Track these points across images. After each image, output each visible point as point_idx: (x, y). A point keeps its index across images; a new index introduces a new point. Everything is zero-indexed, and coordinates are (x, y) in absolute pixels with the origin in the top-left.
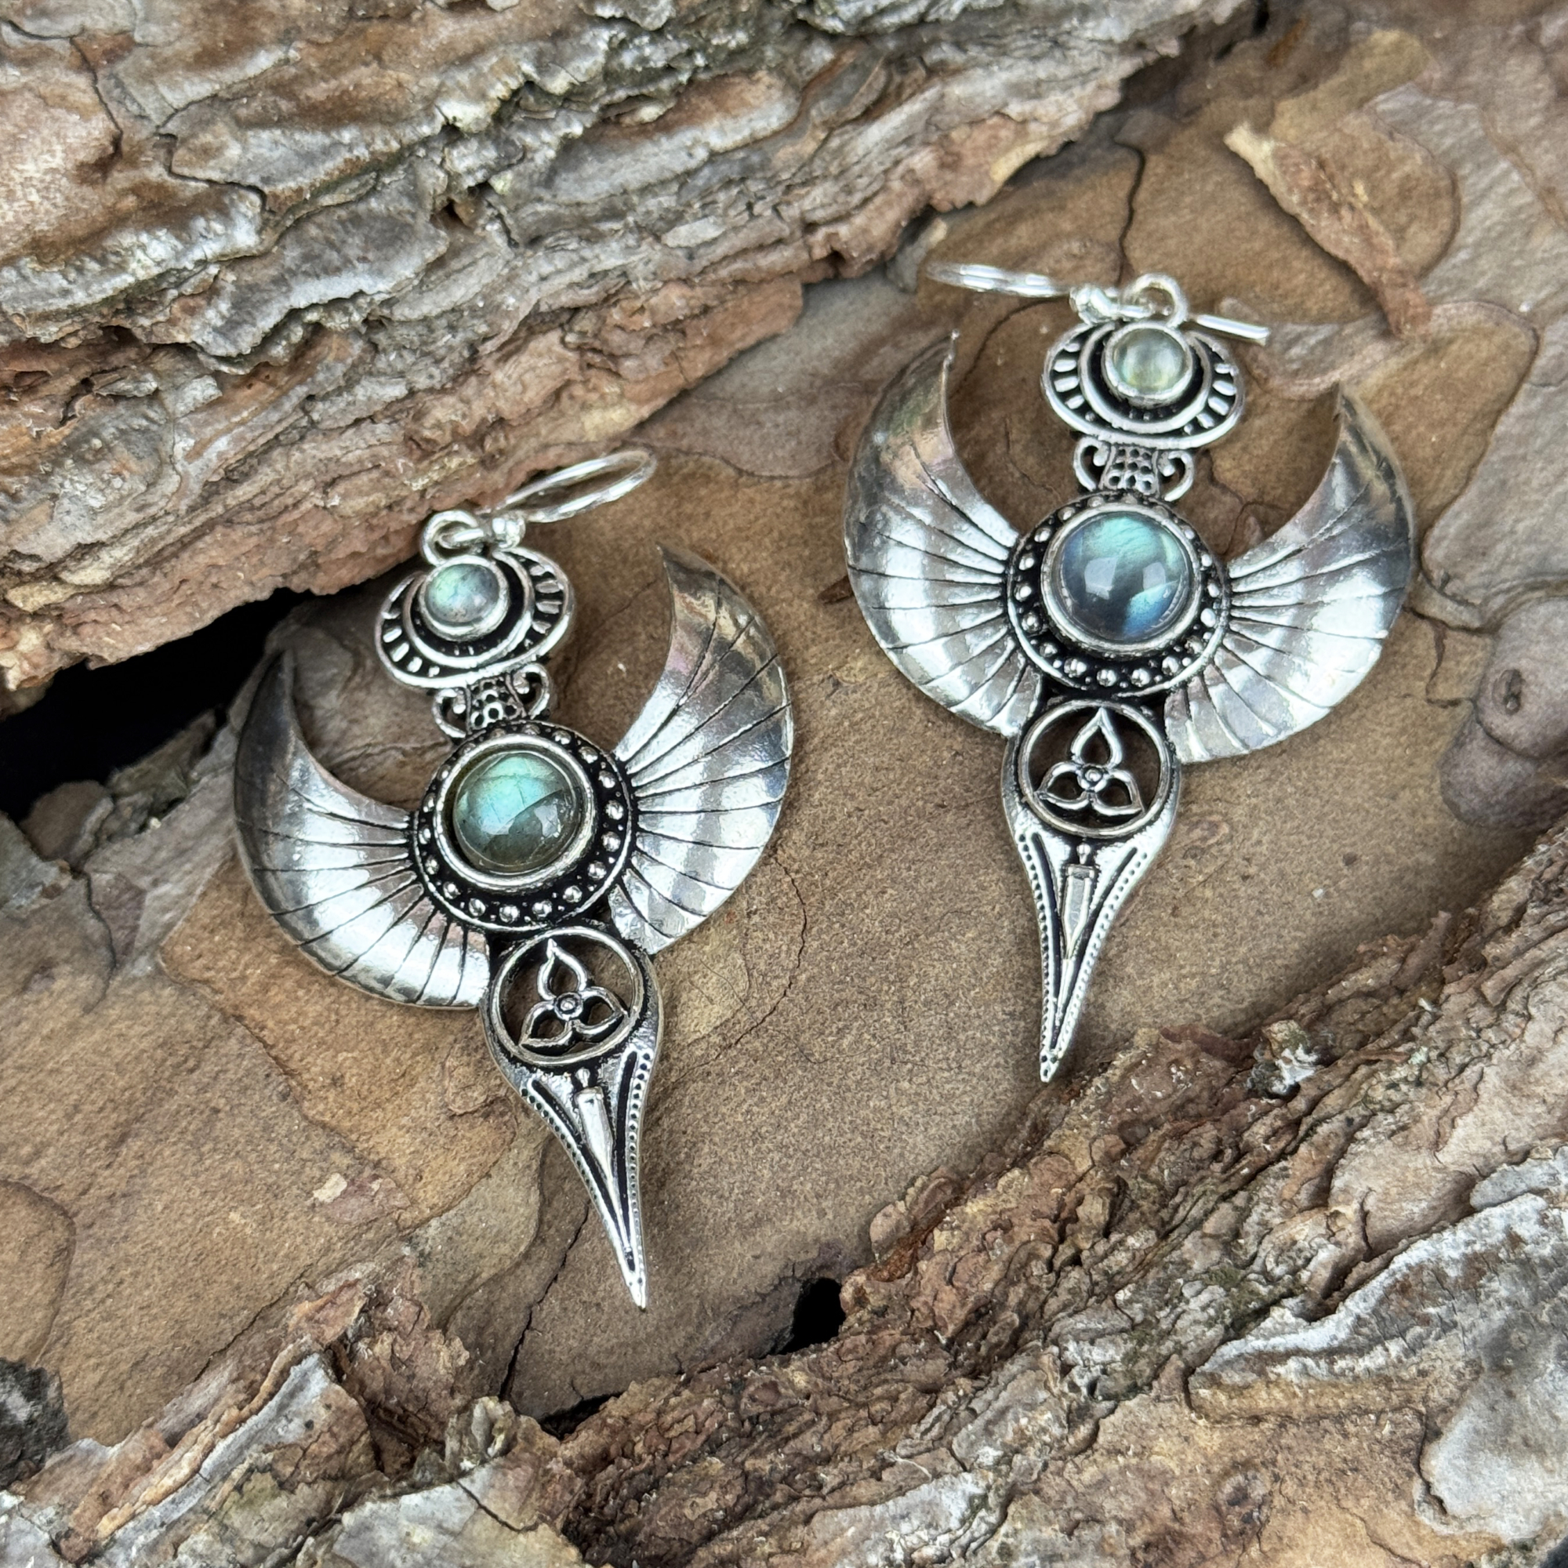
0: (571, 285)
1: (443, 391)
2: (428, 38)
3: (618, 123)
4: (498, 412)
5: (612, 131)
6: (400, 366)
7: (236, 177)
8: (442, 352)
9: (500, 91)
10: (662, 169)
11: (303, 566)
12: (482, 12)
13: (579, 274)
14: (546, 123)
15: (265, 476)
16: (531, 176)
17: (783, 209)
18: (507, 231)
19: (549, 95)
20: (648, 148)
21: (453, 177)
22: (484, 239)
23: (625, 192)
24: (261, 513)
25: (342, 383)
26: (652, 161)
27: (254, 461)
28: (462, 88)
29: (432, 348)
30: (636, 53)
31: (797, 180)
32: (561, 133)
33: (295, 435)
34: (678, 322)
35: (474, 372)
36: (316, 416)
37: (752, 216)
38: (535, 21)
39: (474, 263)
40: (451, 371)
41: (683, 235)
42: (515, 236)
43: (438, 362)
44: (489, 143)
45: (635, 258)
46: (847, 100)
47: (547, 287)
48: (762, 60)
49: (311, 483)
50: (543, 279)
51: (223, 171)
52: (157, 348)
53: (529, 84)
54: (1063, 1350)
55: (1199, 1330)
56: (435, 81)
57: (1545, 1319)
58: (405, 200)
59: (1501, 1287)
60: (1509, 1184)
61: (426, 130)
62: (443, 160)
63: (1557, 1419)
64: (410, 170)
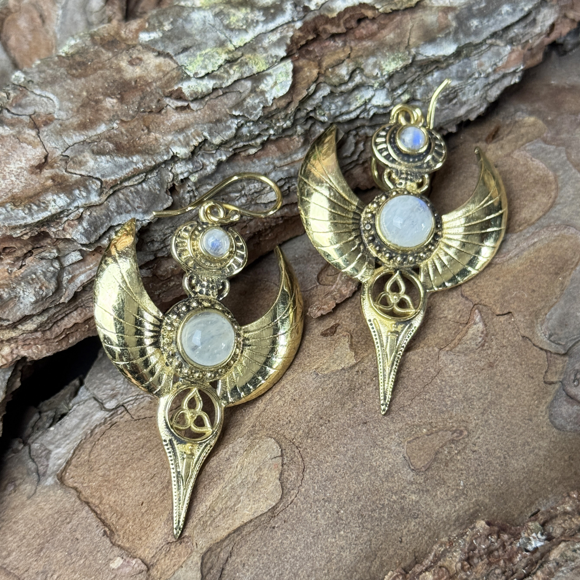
2: (168, 120)
3: (240, 155)
5: (238, 158)
7: (91, 174)
9: (195, 143)
12: (189, 111)
14: (212, 155)
16: (205, 175)
19: (213, 144)
20: (251, 165)
28: (180, 141)
30: (247, 129)
32: (218, 159)
37: (290, 192)
38: (210, 116)
41: (263, 199)
44: (190, 163)
51: (86, 171)
52: (59, 240)
53: (206, 140)
56: (169, 138)
58: (156, 184)
61: (165, 158)
62: (172, 168)
64: (159, 172)
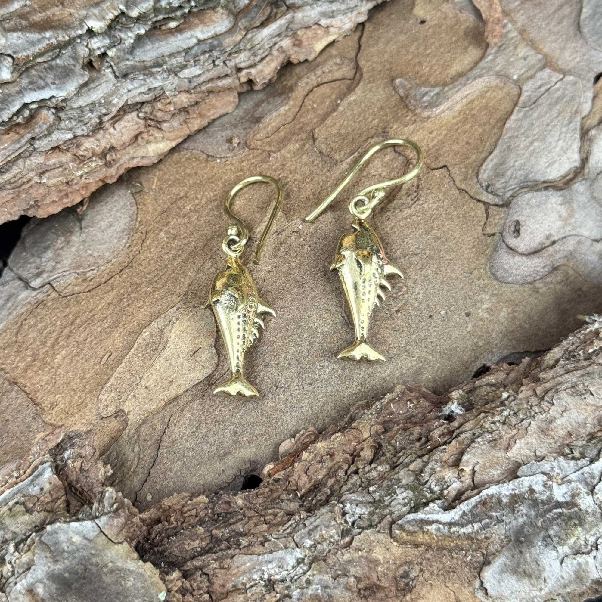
0: (140, 94)
1: (88, 136)
3: (160, 29)
4: (111, 144)
6: (70, 126)
7: (3, 51)
8: (87, 121)
9: (110, 16)
10: (178, 47)
11: (32, 206)
13: (144, 89)
14: (130, 29)
15: (15, 170)
16: (123, 50)
17: (228, 62)
18: (114, 72)
19: (131, 18)
20: (172, 39)
21: (91, 51)
22: (104, 75)
23: (163, 56)
24: (13, 185)
25: (46, 133)
26: (174, 44)
27: (11, 164)
28: (95, 15)
29: (83, 119)
30: (167, 1)
31: (234, 51)
32: (136, 33)
33: (27, 154)
34: (185, 108)
35: (101, 128)
36: (36, 146)
37: (215, 65)
39: (100, 84)
40: (91, 128)
41: (186, 73)
42: (117, 74)
43: (85, 124)
44: (106, 37)
45: (167, 82)
46: (254, 19)
47: (130, 94)
48: (219, 3)
49: (34, 173)
50: (129, 91)
53: (123, 13)
54: (344, 506)
55: (400, 507)
56: (84, 12)
57: (539, 524)
58: (71, 60)
59: (523, 509)
60: (534, 468)
61: (80, 32)
62: (88, 44)
63: (538, 565)
64: (74, 48)
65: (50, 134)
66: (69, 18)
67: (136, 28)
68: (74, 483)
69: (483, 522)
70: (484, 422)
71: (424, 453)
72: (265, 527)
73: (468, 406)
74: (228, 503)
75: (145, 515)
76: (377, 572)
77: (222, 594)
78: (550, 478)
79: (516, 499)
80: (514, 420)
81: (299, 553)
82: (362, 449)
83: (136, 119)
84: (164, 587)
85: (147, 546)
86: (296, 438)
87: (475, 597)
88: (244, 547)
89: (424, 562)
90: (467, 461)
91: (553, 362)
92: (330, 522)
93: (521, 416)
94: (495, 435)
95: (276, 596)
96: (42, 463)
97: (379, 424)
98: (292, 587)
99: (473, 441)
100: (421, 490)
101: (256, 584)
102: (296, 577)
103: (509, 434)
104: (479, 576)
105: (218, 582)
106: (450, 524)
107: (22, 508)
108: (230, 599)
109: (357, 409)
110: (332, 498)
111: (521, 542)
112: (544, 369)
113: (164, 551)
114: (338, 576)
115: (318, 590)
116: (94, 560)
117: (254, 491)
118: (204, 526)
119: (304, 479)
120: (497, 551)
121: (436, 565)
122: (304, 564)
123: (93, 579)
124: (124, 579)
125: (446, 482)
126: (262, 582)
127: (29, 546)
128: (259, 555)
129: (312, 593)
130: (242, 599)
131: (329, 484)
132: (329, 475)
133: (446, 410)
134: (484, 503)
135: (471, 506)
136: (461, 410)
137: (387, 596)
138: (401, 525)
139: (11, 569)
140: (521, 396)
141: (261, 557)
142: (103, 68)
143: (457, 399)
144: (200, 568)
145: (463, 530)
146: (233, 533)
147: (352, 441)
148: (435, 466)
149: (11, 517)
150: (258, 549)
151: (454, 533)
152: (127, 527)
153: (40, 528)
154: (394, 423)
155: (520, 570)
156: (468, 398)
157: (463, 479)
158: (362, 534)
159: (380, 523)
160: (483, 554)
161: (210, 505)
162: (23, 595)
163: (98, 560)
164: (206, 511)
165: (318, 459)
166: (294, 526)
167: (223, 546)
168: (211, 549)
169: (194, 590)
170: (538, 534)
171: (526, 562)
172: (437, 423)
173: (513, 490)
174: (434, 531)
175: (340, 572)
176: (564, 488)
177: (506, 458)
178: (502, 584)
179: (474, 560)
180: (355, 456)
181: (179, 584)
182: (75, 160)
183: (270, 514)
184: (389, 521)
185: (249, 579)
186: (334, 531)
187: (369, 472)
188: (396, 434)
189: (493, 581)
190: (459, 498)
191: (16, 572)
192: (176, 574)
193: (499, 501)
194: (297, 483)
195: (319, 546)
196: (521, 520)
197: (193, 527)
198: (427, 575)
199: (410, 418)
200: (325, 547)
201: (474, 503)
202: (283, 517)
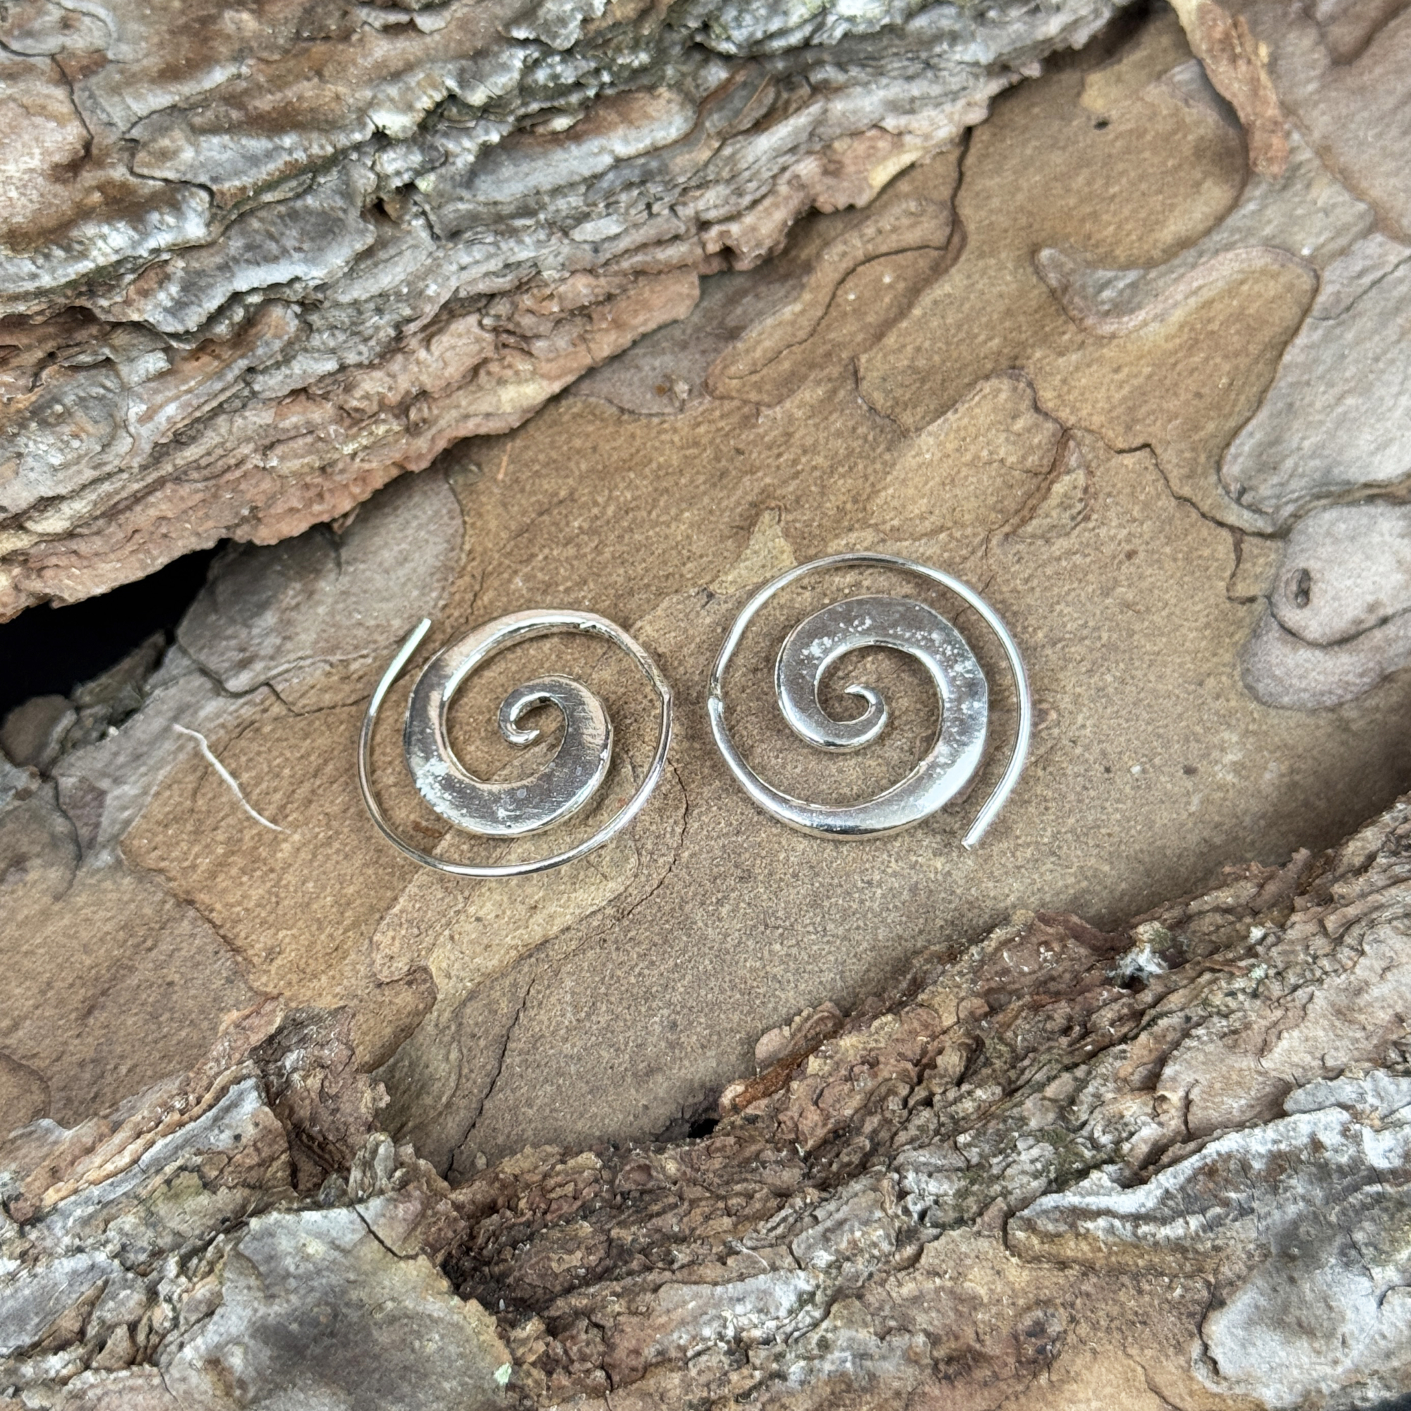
0: (487, 274)
1: (371, 366)
2: (364, 56)
3: (532, 133)
4: (421, 385)
5: (527, 140)
6: (332, 344)
7: (189, 177)
8: (370, 331)
9: (425, 103)
10: (572, 173)
11: (244, 520)
12: (413, 34)
13: (494, 265)
14: (467, 131)
15: (210, 439)
16: (452, 178)
17: (680, 209)
18: (430, 226)
19: (470, 107)
20: (558, 155)
21: (382, 178)
22: (409, 232)
23: (538, 193)
24: (205, 472)
25: (280, 358)
26: (563, 166)
27: (201, 426)
28: (392, 101)
29: (361, 328)
30: (548, 71)
31: (693, 183)
32: (480, 141)
33: (238, 403)
34: (583, 307)
35: (400, 350)
36: (256, 387)
37: (651, 215)
38: (460, 42)
39: (400, 253)
40: (378, 349)
41: (589, 231)
42: (437, 230)
43: (366, 340)
44: (415, 149)
45: (545, 251)
46: (737, 113)
47: (465, 276)
48: (663, 78)
49: (251, 446)
50: (463, 268)
51: (178, 171)
52: (117, 325)
53: (452, 97)
54: (902, 1177)
55: (1025, 1179)
56: (368, 94)
57: (1333, 1219)
58: (337, 198)
59: (1298, 1185)
60: (1321, 1096)
61: (357, 137)
62: (374, 163)
63: (1330, 1308)
64: (345, 171)
65: (287, 360)
66: (333, 105)
67: (480, 131)
68: (307, 1124)
69: (1210, 1214)
70: (1211, 991)
71: (1077, 1059)
72: (727, 1222)
73: (1175, 958)
74: (646, 1169)
75: (462, 1196)
76: (975, 1323)
77: (634, 1369)
78: (1357, 1116)
79: (1280, 1163)
80: (1276, 989)
81: (803, 1282)
82: (940, 1052)
83: (476, 330)
84: (506, 1356)
85: (467, 1264)
86: (794, 1026)
87: (1191, 1379)
88: (682, 1267)
89: (1078, 1301)
90: (1174, 1079)
91: (1362, 859)
92: (871, 1212)
93: (1292, 979)
94: (1235, 1021)
95: (752, 1376)
96: (237, 1081)
97: (977, 995)
98: (788, 1356)
99: (1186, 1034)
100: (1072, 1141)
101: (709, 1349)
102: (796, 1334)
103: (1264, 1018)
104: (1200, 1332)
105: (624, 1344)
106: (1137, 1218)
107: (194, 1179)
108: (652, 1382)
109: (927, 961)
110: (875, 1160)
111: (1293, 1258)
112: (1343, 876)
113: (505, 1275)
114: (889, 1331)
115: (845, 1361)
116: (354, 1295)
117: (702, 1144)
118: (594, 1219)
119: (813, 1116)
120: (1239, 1277)
121: (1104, 1309)
122: (814, 1305)
123: (351, 1336)
124: (419, 1336)
125: (1126, 1125)
126: (721, 1344)
127: (212, 1265)
128: (715, 1284)
129: (833, 1368)
130: (677, 1381)
131: (868, 1128)
132: (867, 1109)
133: (1127, 966)
134: (1210, 1171)
135: (1182, 1179)
136: (1159, 965)
137: (996, 1375)
138: (1029, 1220)
139: (171, 1315)
140: (1292, 934)
141: (719, 1289)
142: (407, 218)
143: (1150, 941)
144: (587, 1313)
145: (1165, 1232)
146: (657, 1236)
147: (917, 1034)
148: (1103, 1090)
149: (169, 1199)
150: (711, 1271)
151: (1145, 1237)
152: (425, 1222)
153: (233, 1224)
154: (1011, 993)
155: (1289, 1319)
156: (1174, 939)
157: (1163, 1118)
158: (943, 1239)
159: (980, 1214)
160: (1208, 1284)
161: (606, 1175)
162: (198, 1370)
163: (363, 1295)
164: (596, 1187)
165: (843, 1072)
166: (791, 1220)
167: (635, 1265)
168: (608, 1270)
169: (572, 1362)
170: (1330, 1240)
171: (1302, 1301)
172: (1105, 994)
173: (1275, 1142)
174: (1100, 1233)
175: (892, 1323)
176: (1388, 1139)
177: (1260, 1073)
178: (1251, 1350)
179: (1188, 1296)
180: (925, 1066)
181: (540, 1347)
182: (342, 419)
183: (738, 1194)
184: (1000, 1210)
185: (694, 1338)
186: (881, 1232)
187: (955, 1102)
188: (1016, 1017)
189: (1229, 1343)
190: (1155, 1159)
191: (182, 1320)
192: (532, 1327)
193: (1245, 1167)
194: (796, 1126)
195: (847, 1266)
196: (1292, 1210)
197: (568, 1222)
198: (1083, 1329)
199: (1045, 982)
200: (860, 1267)
201: (1189, 1172)
202: (766, 1200)
